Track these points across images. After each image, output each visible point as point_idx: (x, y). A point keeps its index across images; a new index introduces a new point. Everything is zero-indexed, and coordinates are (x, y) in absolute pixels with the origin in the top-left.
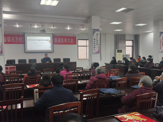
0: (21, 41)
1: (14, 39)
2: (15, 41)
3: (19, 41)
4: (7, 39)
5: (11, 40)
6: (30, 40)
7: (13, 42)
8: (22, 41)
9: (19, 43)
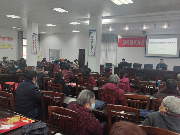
0: (142, 44)
1: (136, 42)
2: (137, 44)
3: (141, 44)
4: (130, 42)
5: (133, 43)
6: (152, 43)
7: (135, 45)
8: (144, 44)
9: (141, 46)
